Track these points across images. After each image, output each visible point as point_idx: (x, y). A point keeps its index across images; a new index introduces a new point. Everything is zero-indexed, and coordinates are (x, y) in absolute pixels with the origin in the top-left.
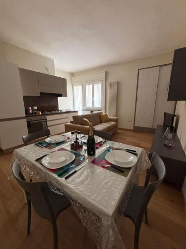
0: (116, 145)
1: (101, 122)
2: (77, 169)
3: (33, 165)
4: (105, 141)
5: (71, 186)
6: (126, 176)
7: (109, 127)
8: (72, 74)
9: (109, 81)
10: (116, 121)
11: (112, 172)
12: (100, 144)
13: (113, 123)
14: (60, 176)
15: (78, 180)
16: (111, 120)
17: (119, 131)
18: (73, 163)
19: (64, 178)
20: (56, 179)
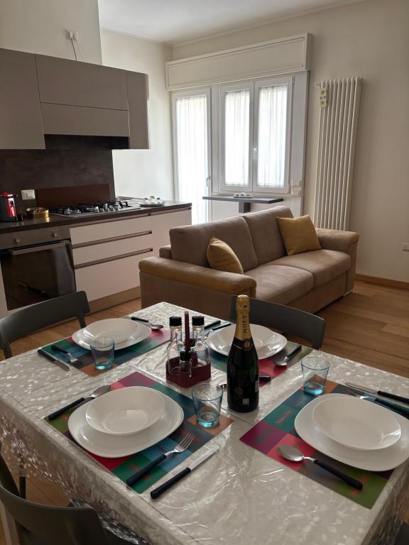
0: (342, 369)
1: (284, 253)
2: (190, 462)
3: (42, 437)
4: (299, 349)
5: (171, 526)
6: (369, 505)
7: (316, 276)
8: (169, 50)
9: (323, 79)
10: (349, 247)
11: (316, 485)
12: (278, 364)
13: (335, 256)
14: (133, 484)
15: (193, 506)
16: (325, 244)
17: (358, 289)
18: (175, 436)
19: (146, 495)
20: (119, 496)
